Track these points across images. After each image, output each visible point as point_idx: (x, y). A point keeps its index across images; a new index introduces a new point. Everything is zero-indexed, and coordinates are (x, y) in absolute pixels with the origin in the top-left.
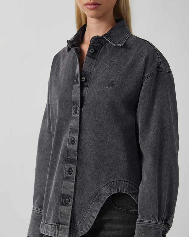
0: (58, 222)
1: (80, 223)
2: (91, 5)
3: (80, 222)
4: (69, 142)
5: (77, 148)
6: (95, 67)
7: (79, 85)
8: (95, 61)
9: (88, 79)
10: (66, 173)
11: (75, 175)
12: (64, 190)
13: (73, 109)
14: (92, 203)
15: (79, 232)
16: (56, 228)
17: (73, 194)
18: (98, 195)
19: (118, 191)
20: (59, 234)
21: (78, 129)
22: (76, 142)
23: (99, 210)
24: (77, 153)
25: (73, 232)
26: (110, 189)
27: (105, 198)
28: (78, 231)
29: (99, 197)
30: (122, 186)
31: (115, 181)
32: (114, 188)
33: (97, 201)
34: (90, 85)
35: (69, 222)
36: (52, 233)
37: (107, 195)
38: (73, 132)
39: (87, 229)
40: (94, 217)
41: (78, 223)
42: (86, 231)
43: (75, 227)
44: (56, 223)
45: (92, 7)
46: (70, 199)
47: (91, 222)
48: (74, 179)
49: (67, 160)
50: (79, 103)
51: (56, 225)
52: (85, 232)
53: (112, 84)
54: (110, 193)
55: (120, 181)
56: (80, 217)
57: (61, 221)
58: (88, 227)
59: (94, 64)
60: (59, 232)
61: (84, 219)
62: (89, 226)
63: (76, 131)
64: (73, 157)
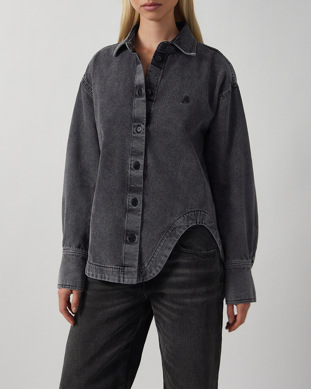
0: (122, 264)
1: (148, 265)
2: (150, 6)
3: (149, 263)
4: (131, 168)
5: (142, 174)
6: (162, 78)
7: (144, 98)
8: (162, 71)
9: (154, 91)
10: (129, 205)
11: (141, 206)
12: (128, 225)
13: (134, 127)
14: (163, 239)
15: (148, 275)
16: (119, 271)
17: (140, 229)
18: (172, 229)
19: (196, 223)
20: (125, 279)
21: (144, 151)
22: (142, 167)
23: (173, 246)
24: (142, 180)
25: (141, 275)
26: (188, 221)
27: (181, 232)
28: (146, 275)
29: (172, 231)
30: (201, 217)
31: (192, 212)
32: (192, 220)
33: (170, 236)
34: (156, 99)
35: (136, 263)
36: (115, 279)
37: (184, 229)
38: (135, 155)
39: (157, 271)
40: (166, 256)
41: (146, 264)
42: (156, 274)
43: (142, 269)
44: (120, 266)
45: (152, 7)
46: (136, 235)
47: (162, 262)
48: (140, 212)
49: (130, 189)
50: (145, 120)
51: (119, 269)
52: (154, 275)
53: (187, 100)
54: (188, 226)
55: (198, 211)
56: (149, 258)
57: (127, 263)
58: (158, 268)
59: (161, 74)
60: (125, 277)
61: (154, 260)
62: (160, 267)
63: (141, 154)
64: (137, 185)
